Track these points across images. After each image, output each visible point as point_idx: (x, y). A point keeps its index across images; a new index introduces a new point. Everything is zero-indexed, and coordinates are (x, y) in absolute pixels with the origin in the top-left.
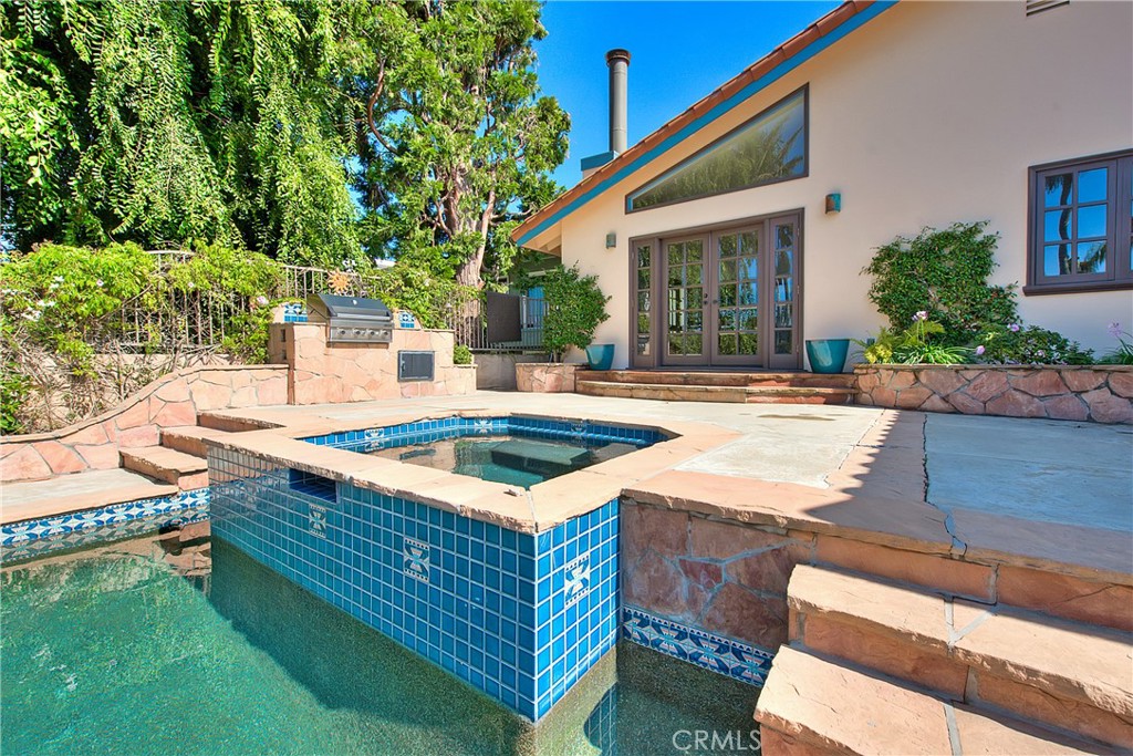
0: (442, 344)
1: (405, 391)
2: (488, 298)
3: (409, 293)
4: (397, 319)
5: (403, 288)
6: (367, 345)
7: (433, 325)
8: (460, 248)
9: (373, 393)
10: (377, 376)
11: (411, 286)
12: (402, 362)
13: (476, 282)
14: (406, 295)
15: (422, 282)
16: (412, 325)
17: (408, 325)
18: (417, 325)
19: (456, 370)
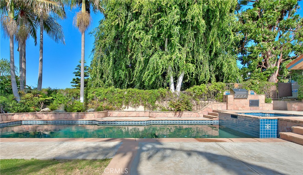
0: (262, 98)
1: (251, 109)
2: (279, 84)
3: (253, 86)
4: (250, 92)
5: (251, 85)
6: (242, 99)
7: (259, 93)
8: (269, 72)
9: (243, 109)
10: (244, 105)
11: (253, 84)
12: (250, 102)
13: (275, 80)
14: (252, 87)
15: (256, 83)
16: (254, 94)
17: (252, 94)
18: (255, 94)
19: (266, 104)
